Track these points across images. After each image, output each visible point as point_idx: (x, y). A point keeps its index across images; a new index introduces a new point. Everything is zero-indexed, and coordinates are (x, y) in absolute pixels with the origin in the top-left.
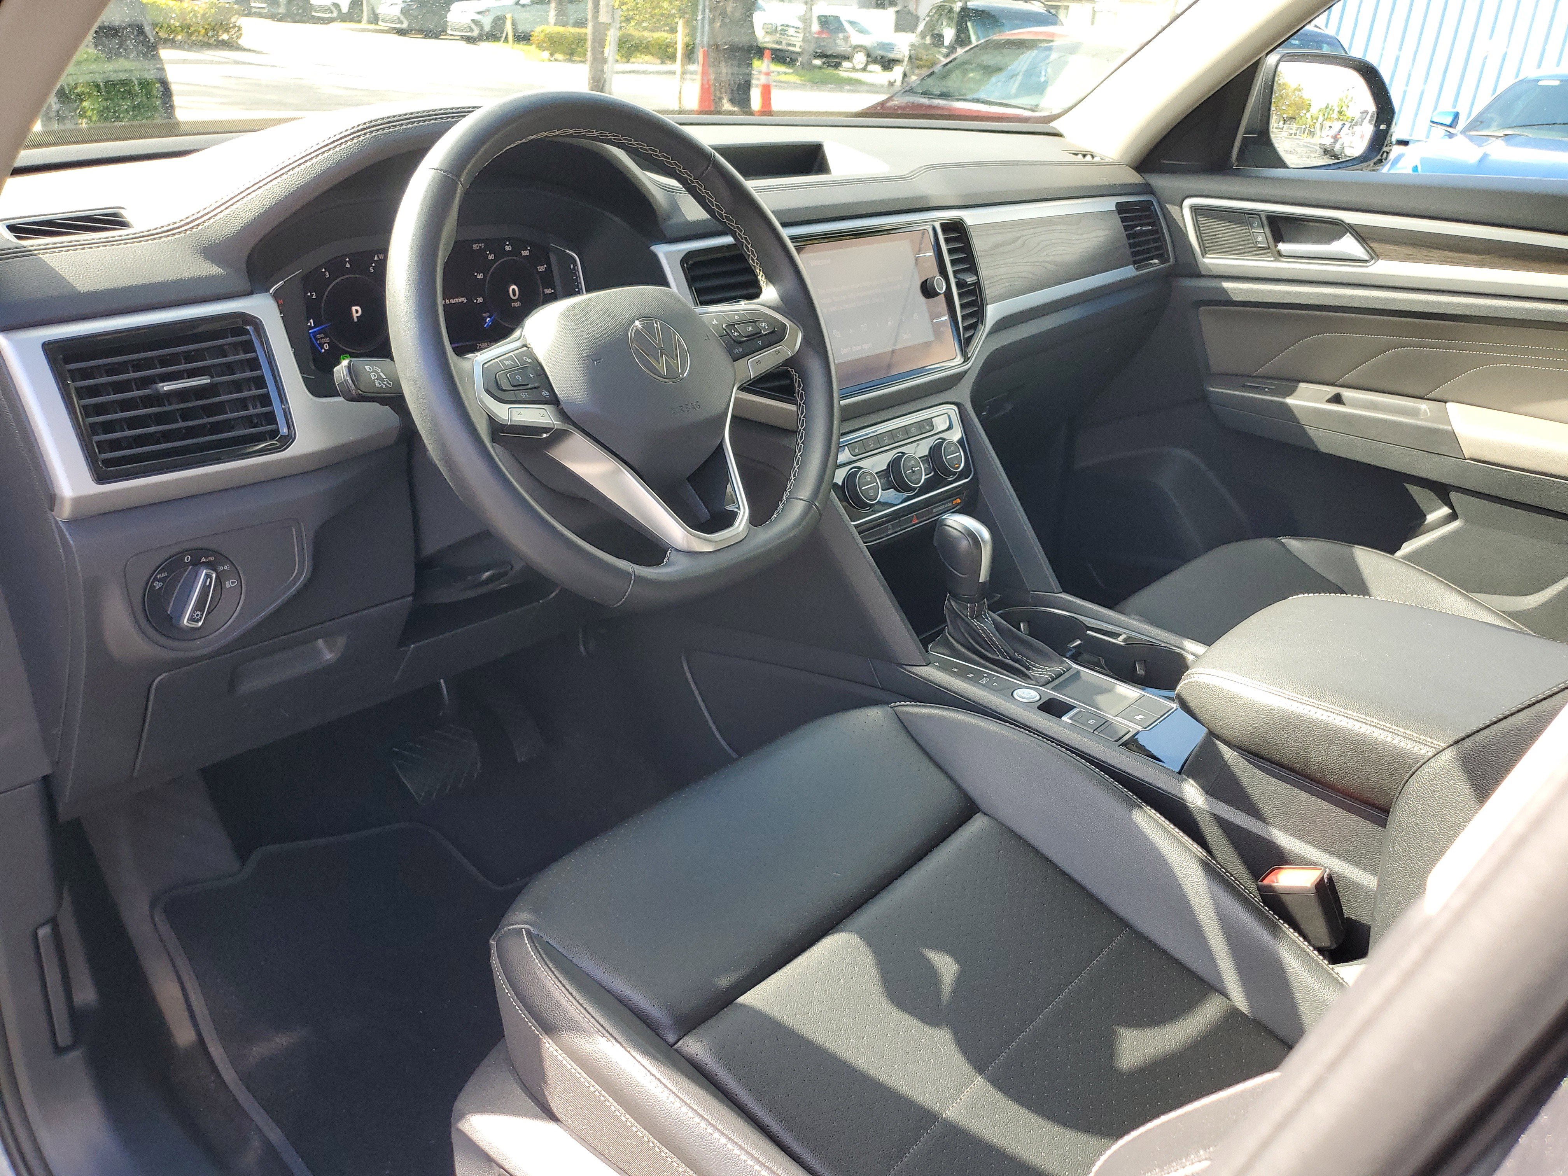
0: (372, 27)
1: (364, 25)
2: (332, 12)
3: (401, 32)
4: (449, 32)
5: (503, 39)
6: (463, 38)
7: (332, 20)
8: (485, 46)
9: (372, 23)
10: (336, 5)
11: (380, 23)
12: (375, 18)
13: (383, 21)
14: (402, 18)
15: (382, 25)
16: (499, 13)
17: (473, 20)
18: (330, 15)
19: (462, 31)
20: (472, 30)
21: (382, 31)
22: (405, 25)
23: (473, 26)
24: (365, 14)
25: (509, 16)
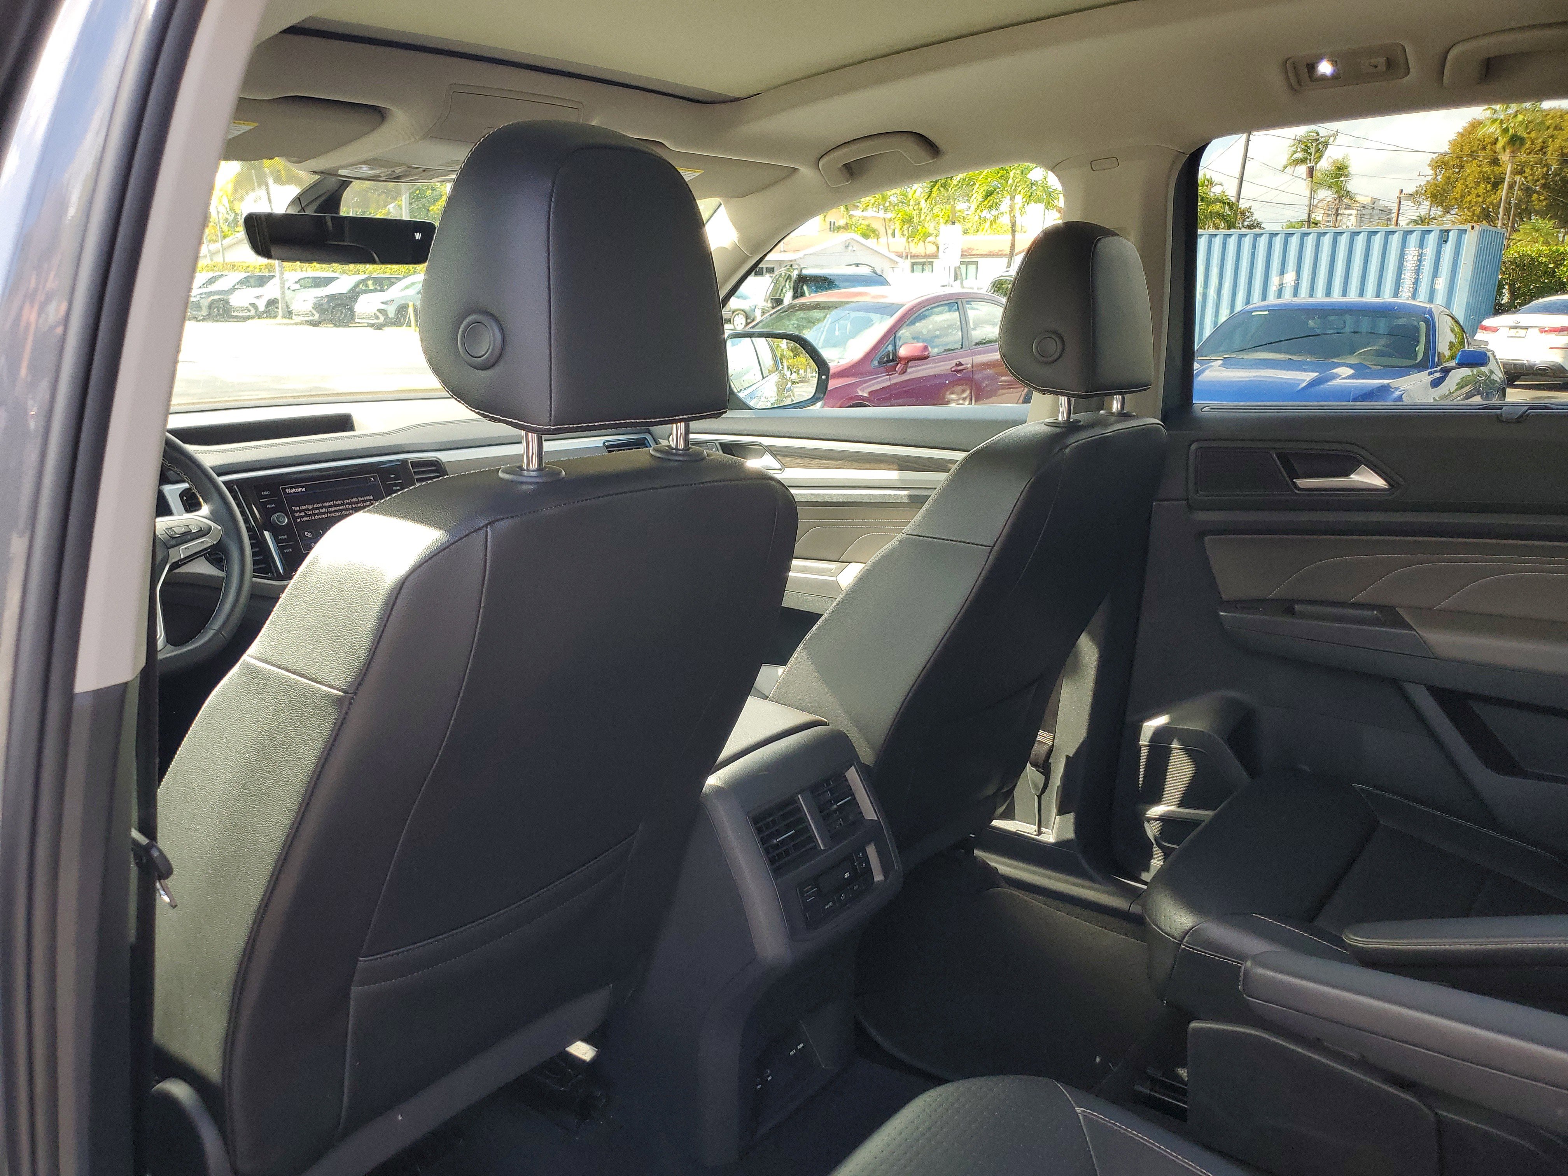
0: (287, 321)
1: (279, 319)
2: (249, 311)
3: (315, 324)
4: (357, 320)
5: (405, 324)
6: (371, 325)
7: (248, 318)
8: (389, 331)
9: (285, 317)
10: (253, 305)
11: (294, 317)
12: (289, 314)
13: (296, 315)
14: (314, 312)
15: (297, 319)
16: (403, 302)
17: (378, 310)
18: (248, 314)
19: (369, 318)
20: (377, 318)
21: (296, 324)
22: (316, 316)
23: (378, 314)
24: (280, 311)
25: (411, 304)
